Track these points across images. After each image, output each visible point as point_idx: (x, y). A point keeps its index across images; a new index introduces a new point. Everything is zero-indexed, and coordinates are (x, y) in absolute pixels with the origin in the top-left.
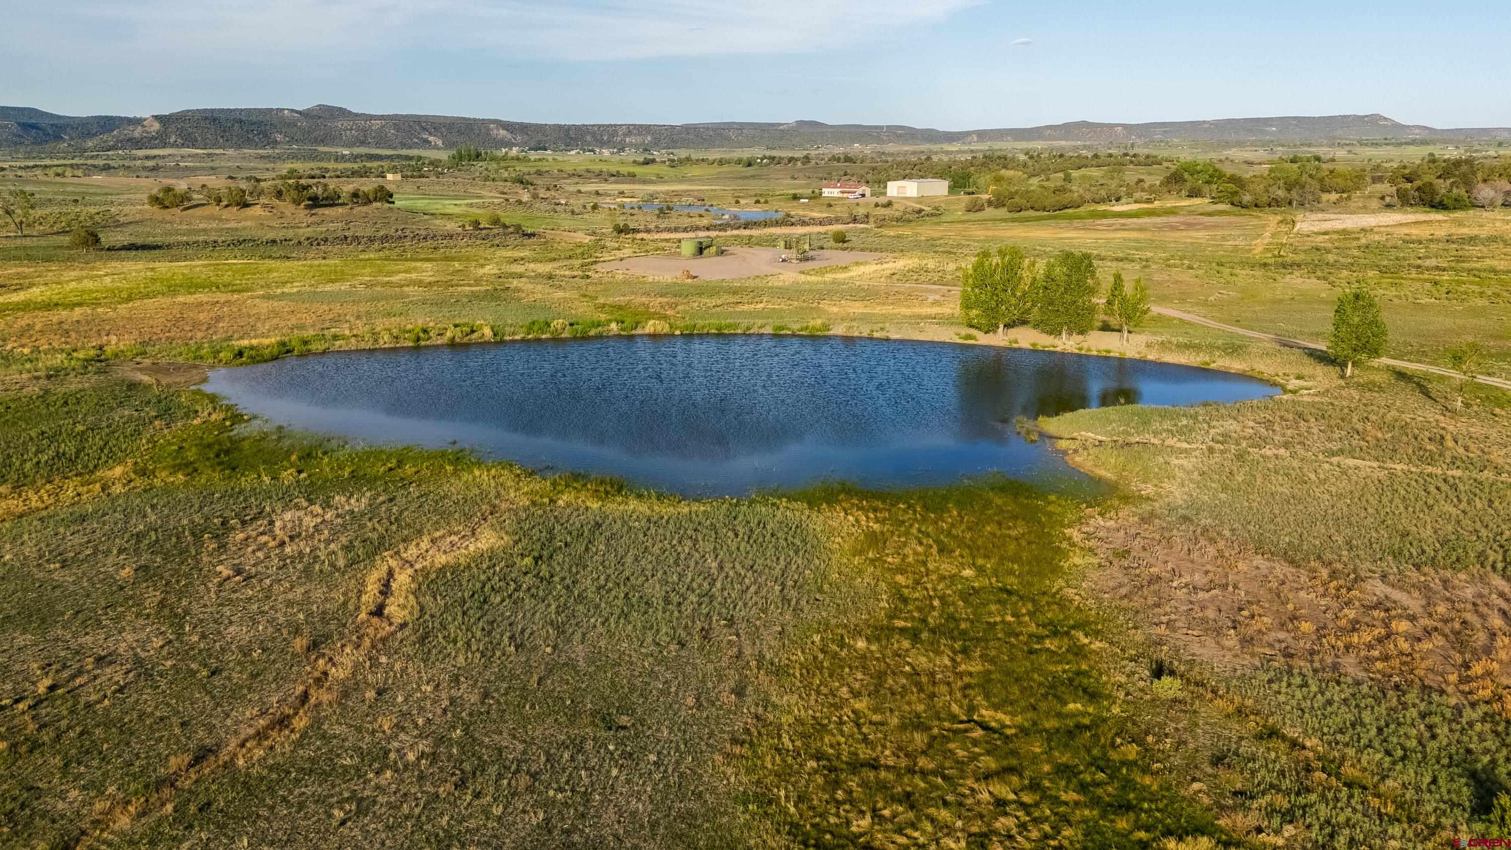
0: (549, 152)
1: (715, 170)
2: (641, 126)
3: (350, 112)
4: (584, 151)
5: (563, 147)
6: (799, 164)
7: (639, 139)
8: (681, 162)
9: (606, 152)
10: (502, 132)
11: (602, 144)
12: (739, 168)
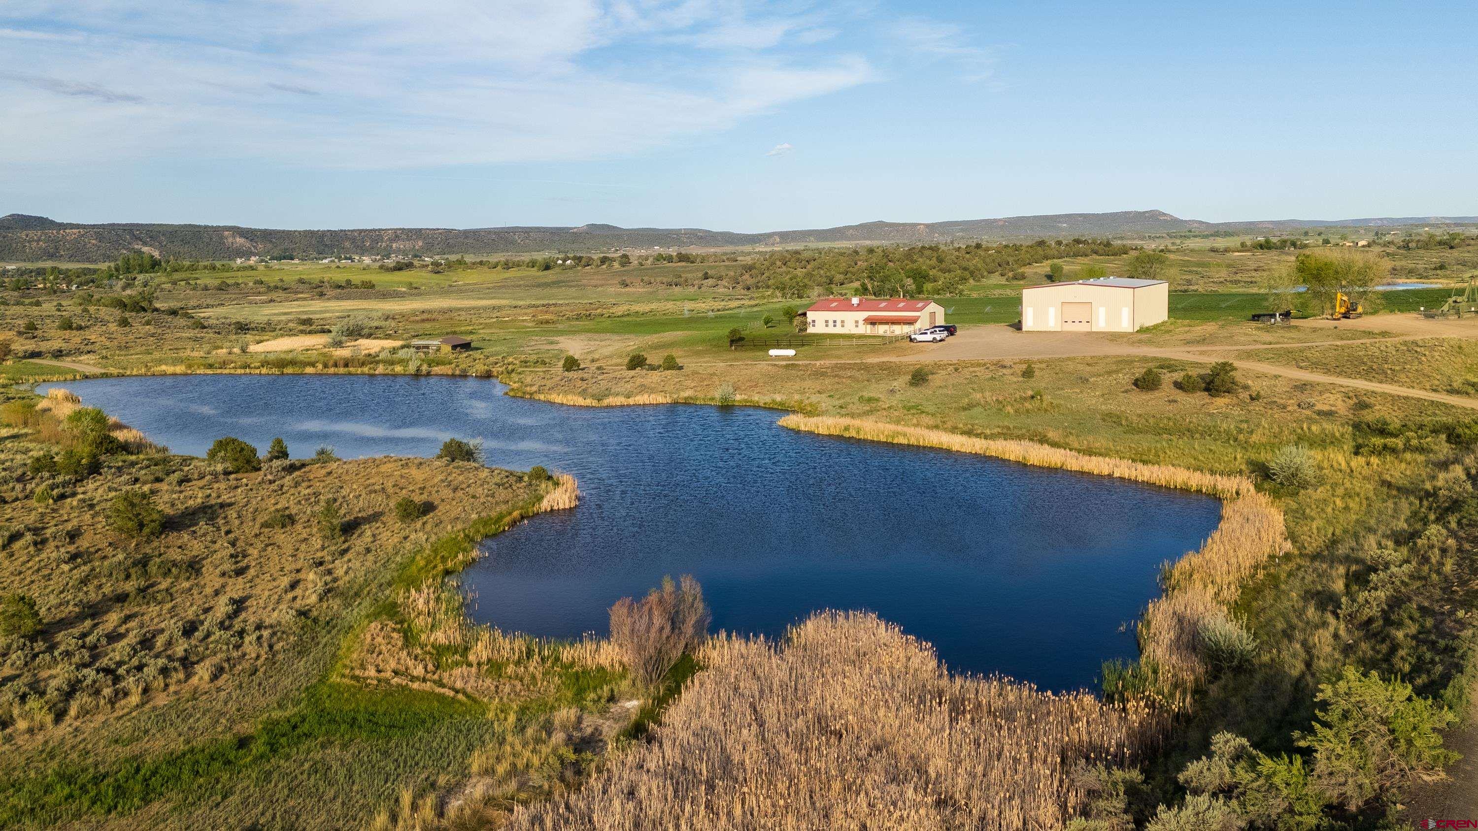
0: (296, 261)
1: (499, 275)
2: (410, 230)
3: (52, 222)
4: (340, 259)
5: (315, 255)
6: (616, 265)
7: (408, 245)
8: (450, 266)
9: (367, 260)
10: (240, 240)
11: (363, 251)
12: (534, 272)
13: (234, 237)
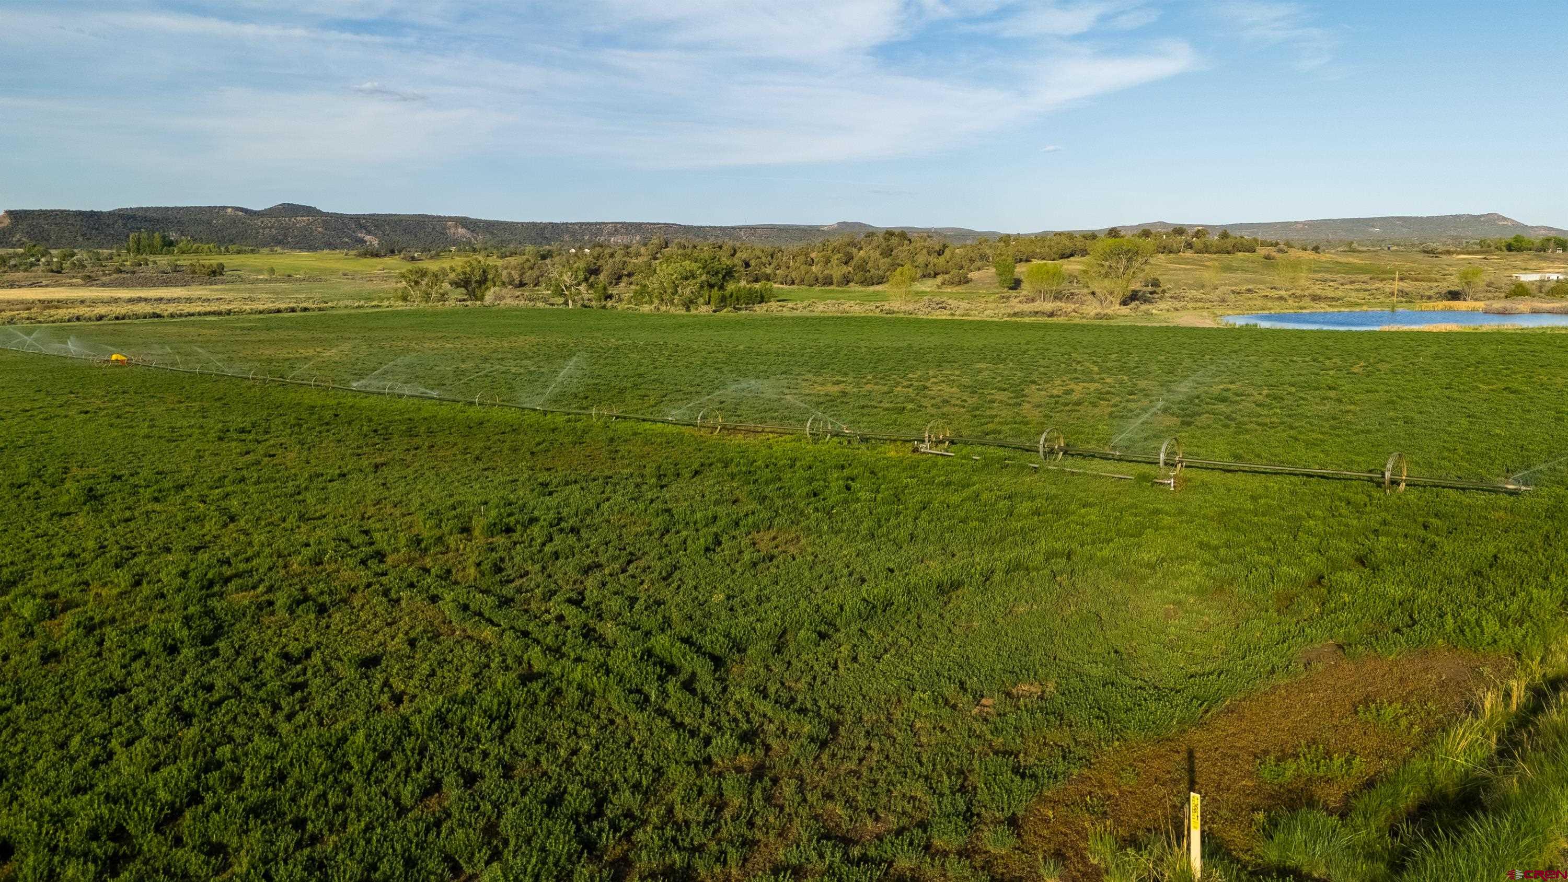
2: (631, 224)
10: (461, 231)
13: (456, 228)
